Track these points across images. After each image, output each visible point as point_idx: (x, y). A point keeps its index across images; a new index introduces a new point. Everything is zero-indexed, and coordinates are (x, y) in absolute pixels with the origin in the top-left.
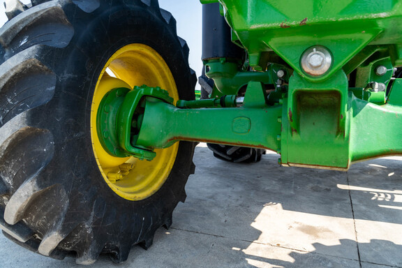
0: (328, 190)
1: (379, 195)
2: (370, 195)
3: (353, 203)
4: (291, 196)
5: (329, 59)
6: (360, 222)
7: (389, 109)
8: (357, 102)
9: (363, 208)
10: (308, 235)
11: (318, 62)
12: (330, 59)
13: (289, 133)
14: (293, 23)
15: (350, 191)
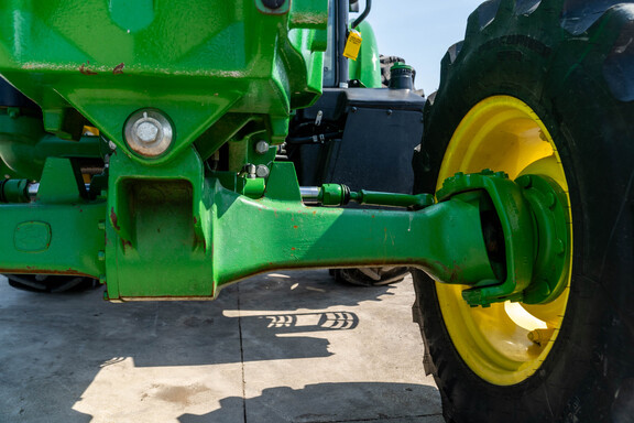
0: (210, 322)
1: (278, 319)
2: (266, 320)
3: (243, 336)
4: (149, 342)
5: (167, 131)
6: (251, 365)
7: (265, 204)
8: (223, 196)
9: (256, 342)
10: (172, 404)
11: (152, 135)
12: (171, 132)
13: (119, 248)
14: (102, 69)
15: (240, 318)
